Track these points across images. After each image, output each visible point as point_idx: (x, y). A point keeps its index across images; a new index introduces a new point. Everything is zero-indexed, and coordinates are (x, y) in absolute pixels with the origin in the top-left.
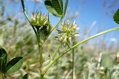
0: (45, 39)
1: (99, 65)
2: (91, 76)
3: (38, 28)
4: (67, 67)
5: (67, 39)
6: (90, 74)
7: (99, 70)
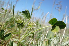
0: (21, 28)
1: (46, 37)
2: (41, 42)
3: (19, 24)
4: (32, 36)
5: (31, 29)
6: (41, 41)
7: (45, 40)
